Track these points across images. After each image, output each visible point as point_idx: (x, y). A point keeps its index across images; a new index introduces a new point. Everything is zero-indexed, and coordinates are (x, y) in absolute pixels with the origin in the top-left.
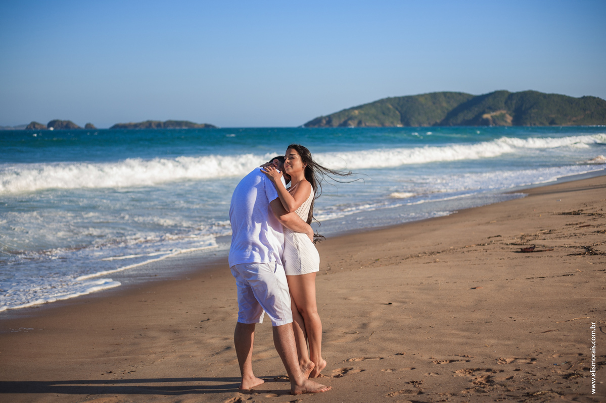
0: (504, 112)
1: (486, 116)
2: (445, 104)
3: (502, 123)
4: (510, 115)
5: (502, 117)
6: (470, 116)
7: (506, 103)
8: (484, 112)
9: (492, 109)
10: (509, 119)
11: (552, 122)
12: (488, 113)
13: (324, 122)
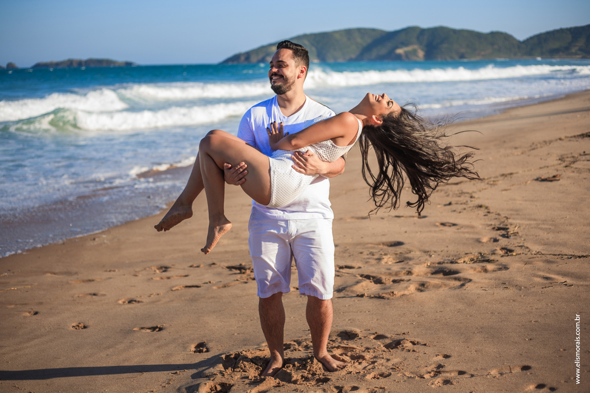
0: (415, 47)
1: (400, 51)
2: (359, 40)
3: (415, 58)
4: (422, 50)
5: (414, 52)
6: (383, 51)
7: (418, 38)
8: (397, 47)
9: (404, 44)
10: (421, 54)
11: (462, 56)
12: (400, 48)
13: (243, 58)
